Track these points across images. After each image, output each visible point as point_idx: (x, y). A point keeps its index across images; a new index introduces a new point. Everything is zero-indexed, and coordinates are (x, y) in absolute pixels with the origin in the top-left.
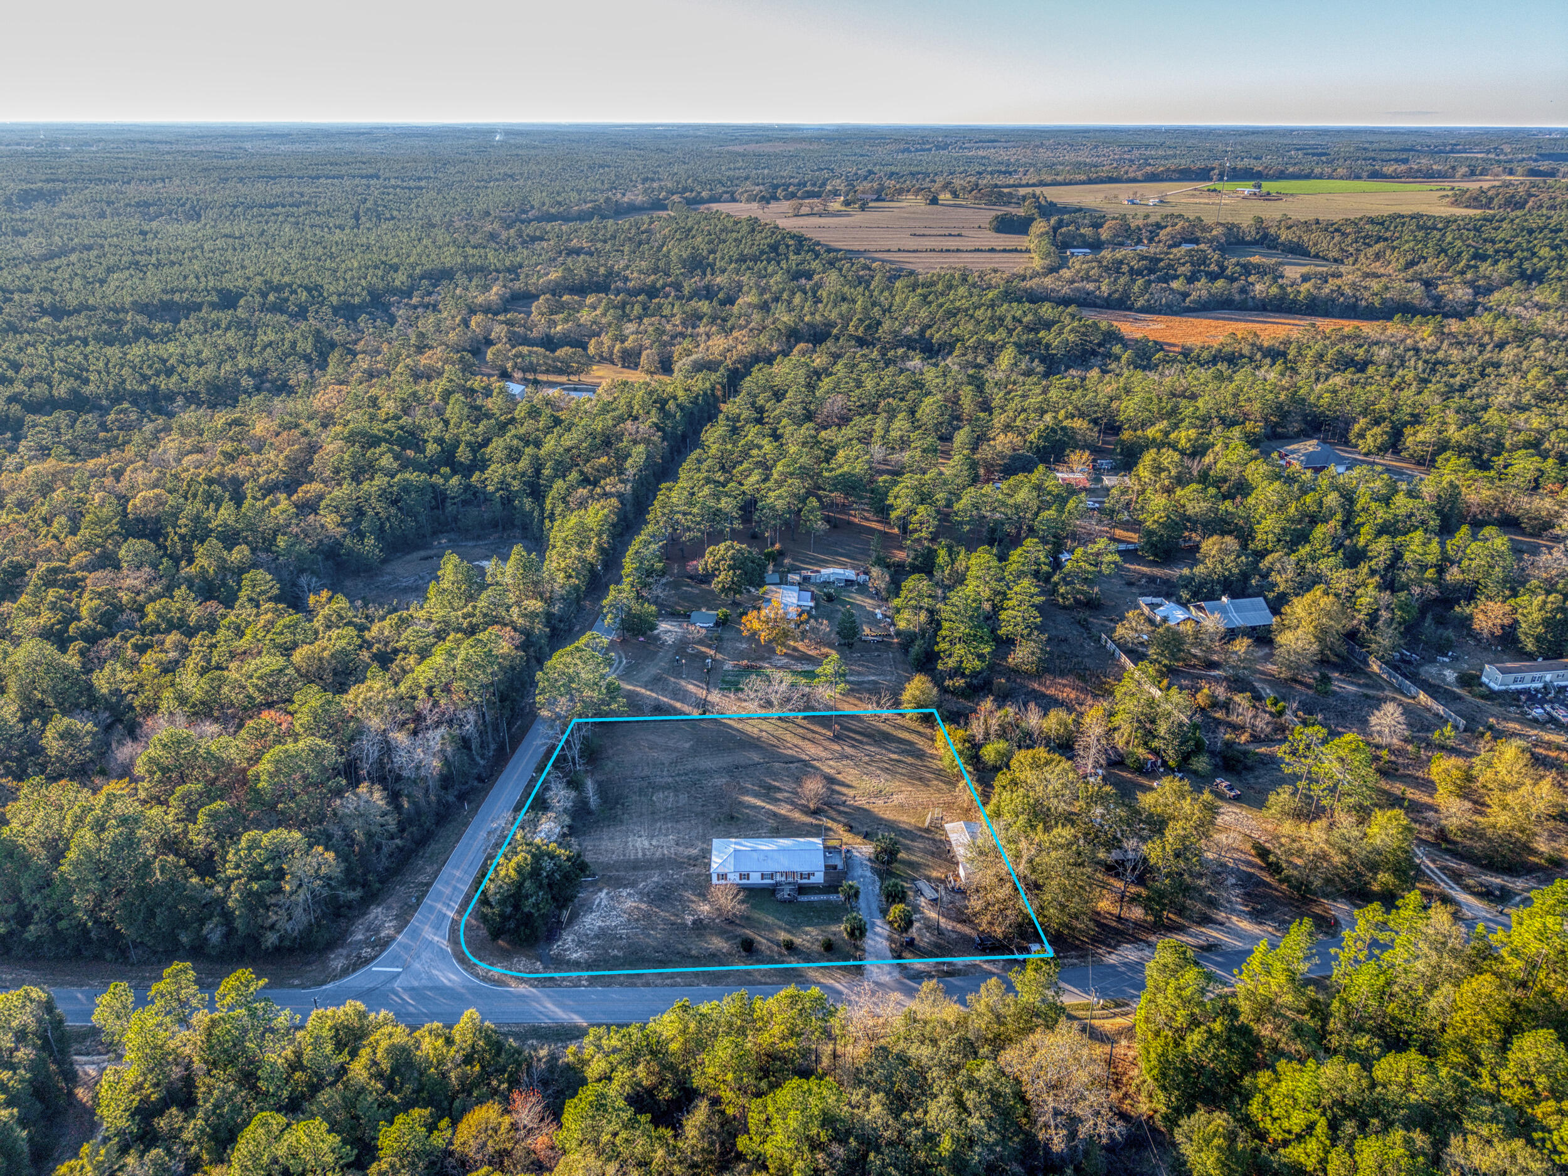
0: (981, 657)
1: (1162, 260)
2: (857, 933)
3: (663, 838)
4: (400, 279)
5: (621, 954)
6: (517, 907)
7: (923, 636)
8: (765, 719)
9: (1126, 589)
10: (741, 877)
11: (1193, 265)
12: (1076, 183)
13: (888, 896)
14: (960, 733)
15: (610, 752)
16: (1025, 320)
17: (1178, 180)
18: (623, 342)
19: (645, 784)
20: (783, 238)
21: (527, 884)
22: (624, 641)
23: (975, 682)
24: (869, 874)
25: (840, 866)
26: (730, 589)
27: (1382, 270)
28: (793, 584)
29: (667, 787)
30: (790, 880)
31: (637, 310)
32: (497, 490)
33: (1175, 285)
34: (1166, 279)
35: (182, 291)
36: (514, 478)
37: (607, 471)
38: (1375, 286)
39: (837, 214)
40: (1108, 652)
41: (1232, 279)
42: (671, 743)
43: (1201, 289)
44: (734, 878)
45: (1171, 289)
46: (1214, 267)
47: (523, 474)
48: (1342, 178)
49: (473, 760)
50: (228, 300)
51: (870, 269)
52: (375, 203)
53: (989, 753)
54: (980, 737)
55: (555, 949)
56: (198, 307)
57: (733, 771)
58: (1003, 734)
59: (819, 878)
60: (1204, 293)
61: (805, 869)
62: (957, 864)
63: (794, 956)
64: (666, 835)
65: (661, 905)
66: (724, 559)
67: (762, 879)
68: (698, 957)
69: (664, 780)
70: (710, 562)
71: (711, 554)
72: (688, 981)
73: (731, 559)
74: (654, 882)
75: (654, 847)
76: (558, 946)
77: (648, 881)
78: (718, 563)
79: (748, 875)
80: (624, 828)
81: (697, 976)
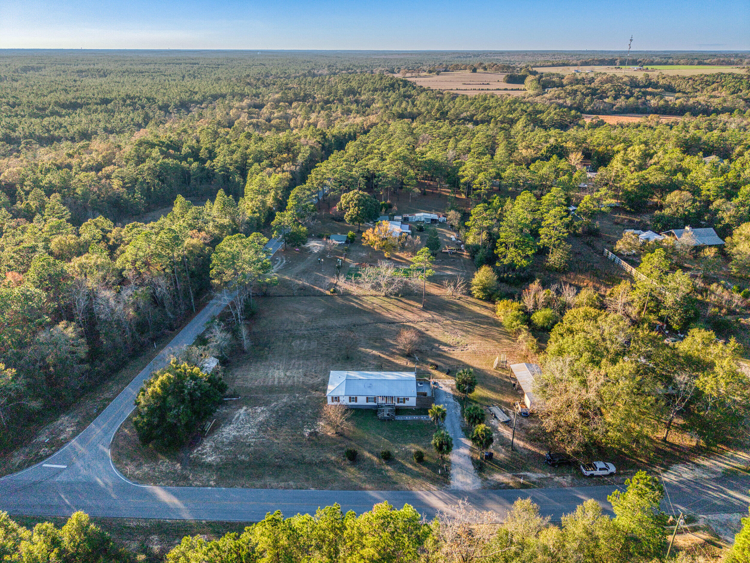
0: (527, 257)
1: (598, 90)
2: (445, 447)
3: (295, 371)
4: (196, 97)
5: (247, 459)
6: (162, 417)
7: (485, 248)
8: (375, 296)
9: (614, 226)
10: (351, 399)
11: (615, 91)
12: (546, 66)
13: (470, 417)
14: (516, 304)
15: (267, 314)
16: (528, 110)
17: (599, 65)
18: (308, 120)
19: (287, 335)
20: (397, 81)
21: (169, 398)
22: (286, 250)
23: (522, 275)
24: (451, 400)
25: (429, 394)
26: (356, 219)
27: (719, 95)
28: (398, 221)
29: (303, 337)
30: (389, 402)
31: (318, 108)
32: (220, 171)
33: (606, 100)
34: (601, 98)
35: (82, 98)
36: (231, 165)
37: (285, 161)
38: (717, 101)
39: (425, 76)
40: (610, 260)
41: (638, 98)
42: (310, 309)
43: (621, 102)
44: (345, 401)
45: (605, 102)
46: (627, 93)
47: (236, 162)
48: (683, 64)
49: (166, 314)
50: (106, 101)
51: (442, 94)
52: (194, 72)
53: (539, 317)
54: (530, 307)
55: (195, 453)
56: (88, 104)
57: (351, 328)
58: (548, 304)
59: (412, 402)
60: (623, 103)
61: (402, 394)
62: (523, 395)
63: (390, 465)
64: (298, 369)
65: (286, 420)
66: (352, 200)
67: (367, 402)
68: (310, 464)
69: (301, 332)
70: (343, 203)
71: (344, 198)
72: (299, 484)
73: (357, 200)
74: (283, 403)
75: (288, 377)
76: (198, 451)
77: (279, 402)
78: (348, 203)
79: (356, 398)
80: (268, 363)
81: (307, 480)
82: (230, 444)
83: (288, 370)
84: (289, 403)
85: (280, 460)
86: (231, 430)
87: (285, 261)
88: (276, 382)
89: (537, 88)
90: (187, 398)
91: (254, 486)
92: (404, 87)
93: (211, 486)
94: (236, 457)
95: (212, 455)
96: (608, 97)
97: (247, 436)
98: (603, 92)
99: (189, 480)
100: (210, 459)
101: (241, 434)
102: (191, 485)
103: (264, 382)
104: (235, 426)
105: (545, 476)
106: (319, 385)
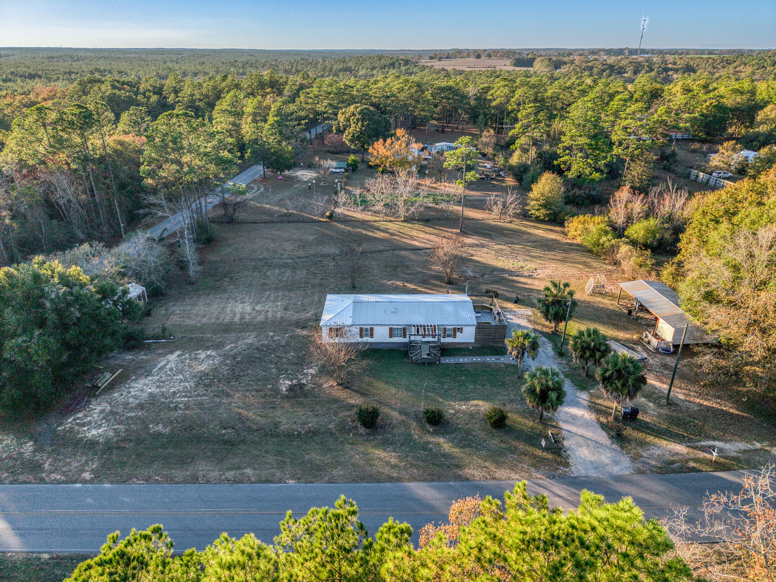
3: (269, 304)
5: (167, 431)
8: (390, 221)
10: (362, 334)
14: (598, 219)
19: (261, 264)
22: (265, 178)
26: (359, 138)
29: (285, 266)
30: (430, 337)
40: (701, 183)
42: (296, 236)
44: (352, 334)
54: (621, 222)
55: (69, 423)
59: (468, 336)
61: (450, 322)
63: (443, 435)
64: (274, 301)
65: (248, 369)
66: (354, 115)
67: (391, 336)
68: (290, 436)
69: (282, 261)
70: (342, 120)
71: (343, 114)
72: (265, 473)
73: (359, 114)
74: (246, 344)
75: (257, 311)
76: (74, 420)
77: (239, 343)
78: (348, 120)
79: (372, 329)
80: (226, 296)
81: (281, 466)
82: (141, 406)
83: (258, 303)
84: (256, 345)
85: (230, 431)
86: (147, 385)
87: (262, 189)
88: (237, 319)
89: (549, 66)
90: (52, 317)
91: (170, 480)
92: (406, 65)
93: (84, 482)
94: (146, 427)
95: (100, 426)
96: (627, 73)
97: (174, 393)
98: (621, 68)
99: (43, 471)
100: (94, 432)
101: (164, 390)
102: (42, 481)
103: (218, 319)
104: (157, 378)
105: (752, 447)
106: (308, 320)
